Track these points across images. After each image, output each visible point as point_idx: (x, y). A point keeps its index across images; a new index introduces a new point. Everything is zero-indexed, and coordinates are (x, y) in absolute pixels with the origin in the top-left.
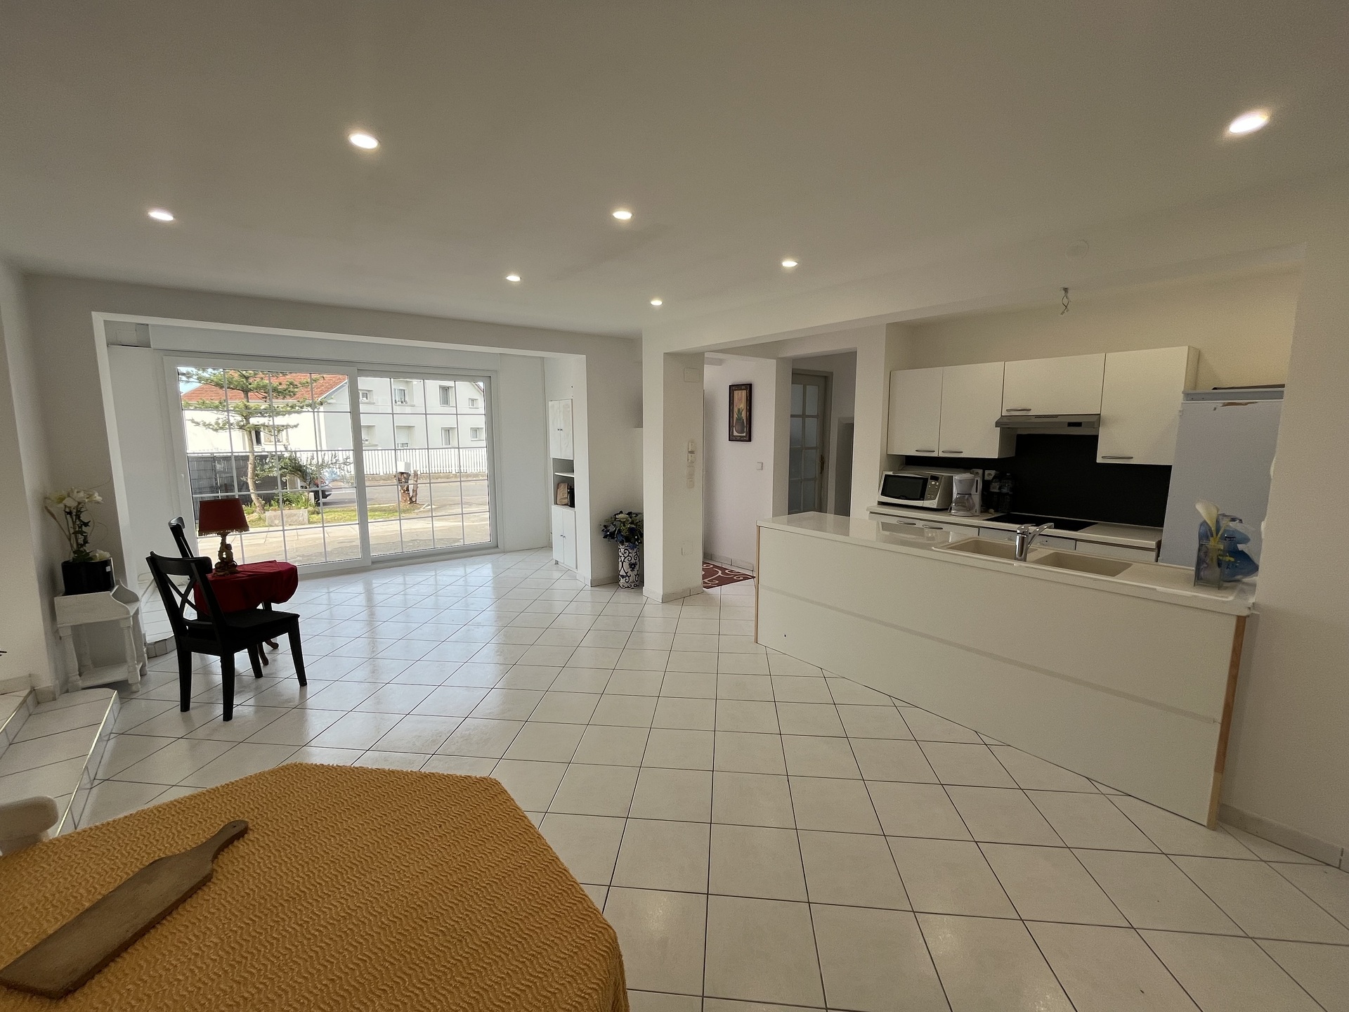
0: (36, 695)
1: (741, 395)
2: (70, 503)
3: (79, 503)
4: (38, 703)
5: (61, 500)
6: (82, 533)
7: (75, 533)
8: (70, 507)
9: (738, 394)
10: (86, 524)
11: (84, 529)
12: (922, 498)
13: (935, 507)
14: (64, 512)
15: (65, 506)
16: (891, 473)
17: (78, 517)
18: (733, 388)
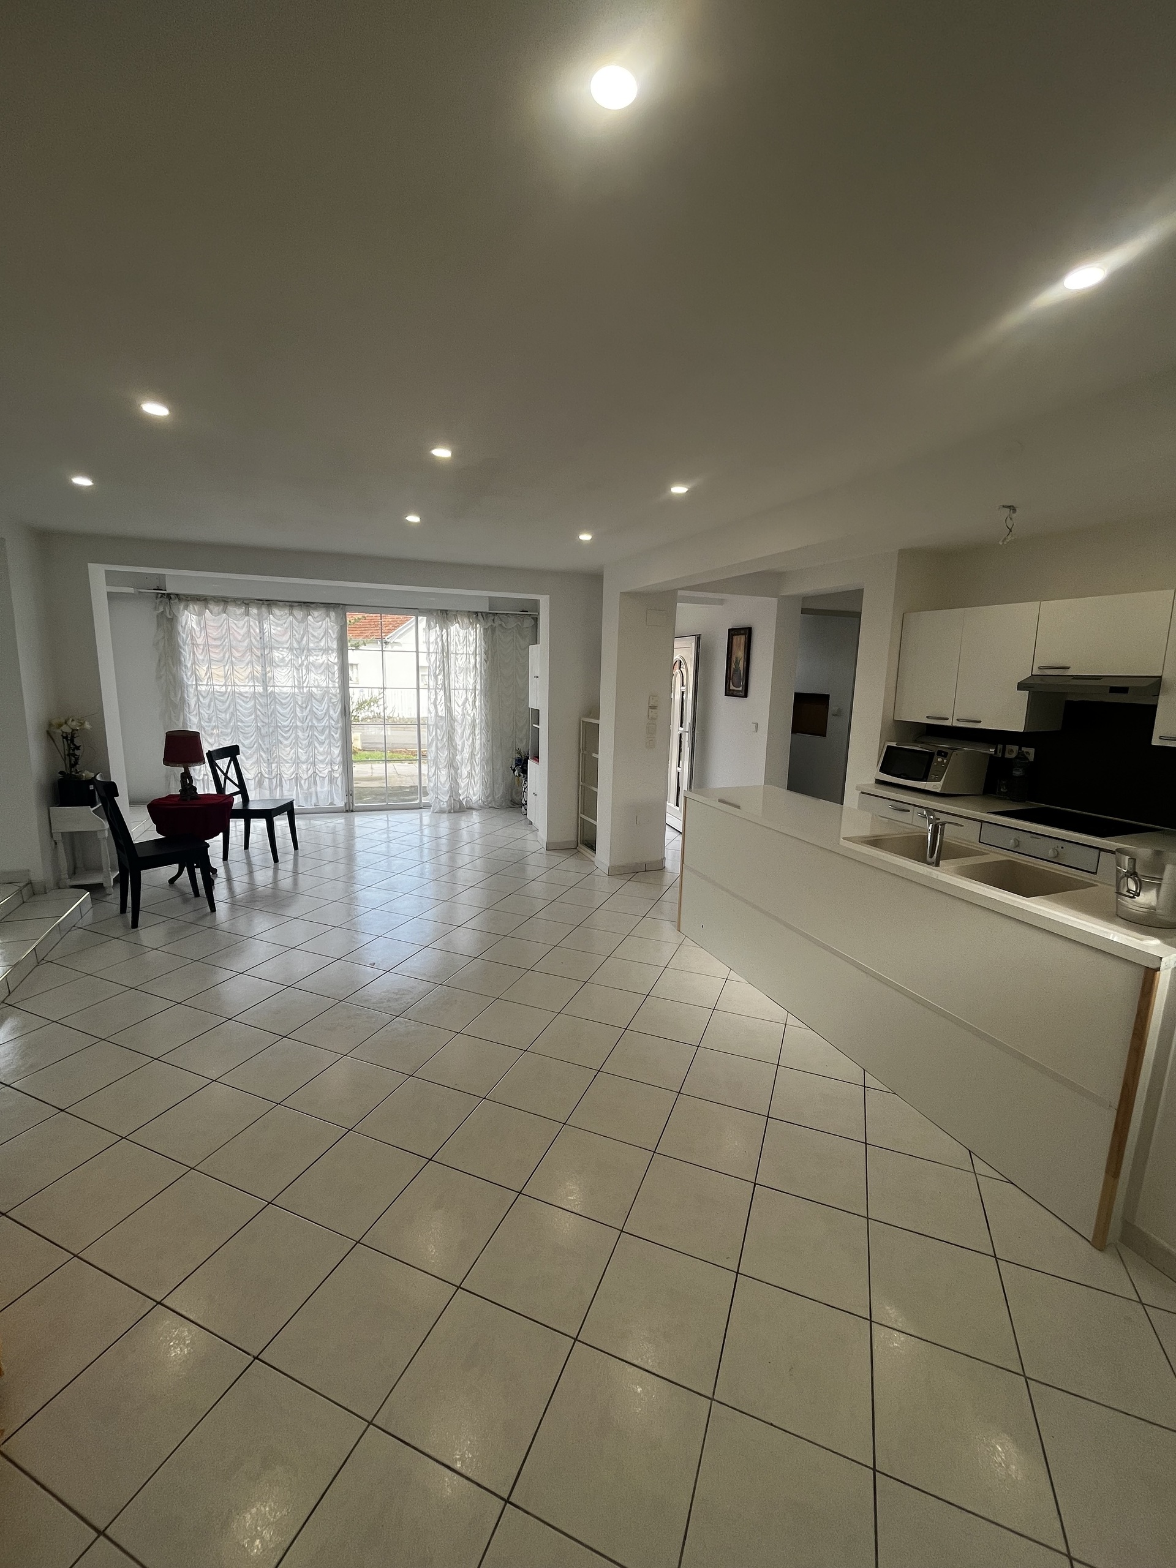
0: (32, 887)
1: (740, 640)
2: (66, 729)
3: (73, 730)
4: (34, 894)
5: (60, 725)
6: (74, 755)
7: (69, 755)
8: (66, 733)
9: (737, 639)
10: (78, 748)
11: (77, 752)
12: (925, 778)
13: (938, 790)
14: (61, 738)
15: (63, 732)
16: (894, 744)
17: (72, 741)
18: (733, 632)
